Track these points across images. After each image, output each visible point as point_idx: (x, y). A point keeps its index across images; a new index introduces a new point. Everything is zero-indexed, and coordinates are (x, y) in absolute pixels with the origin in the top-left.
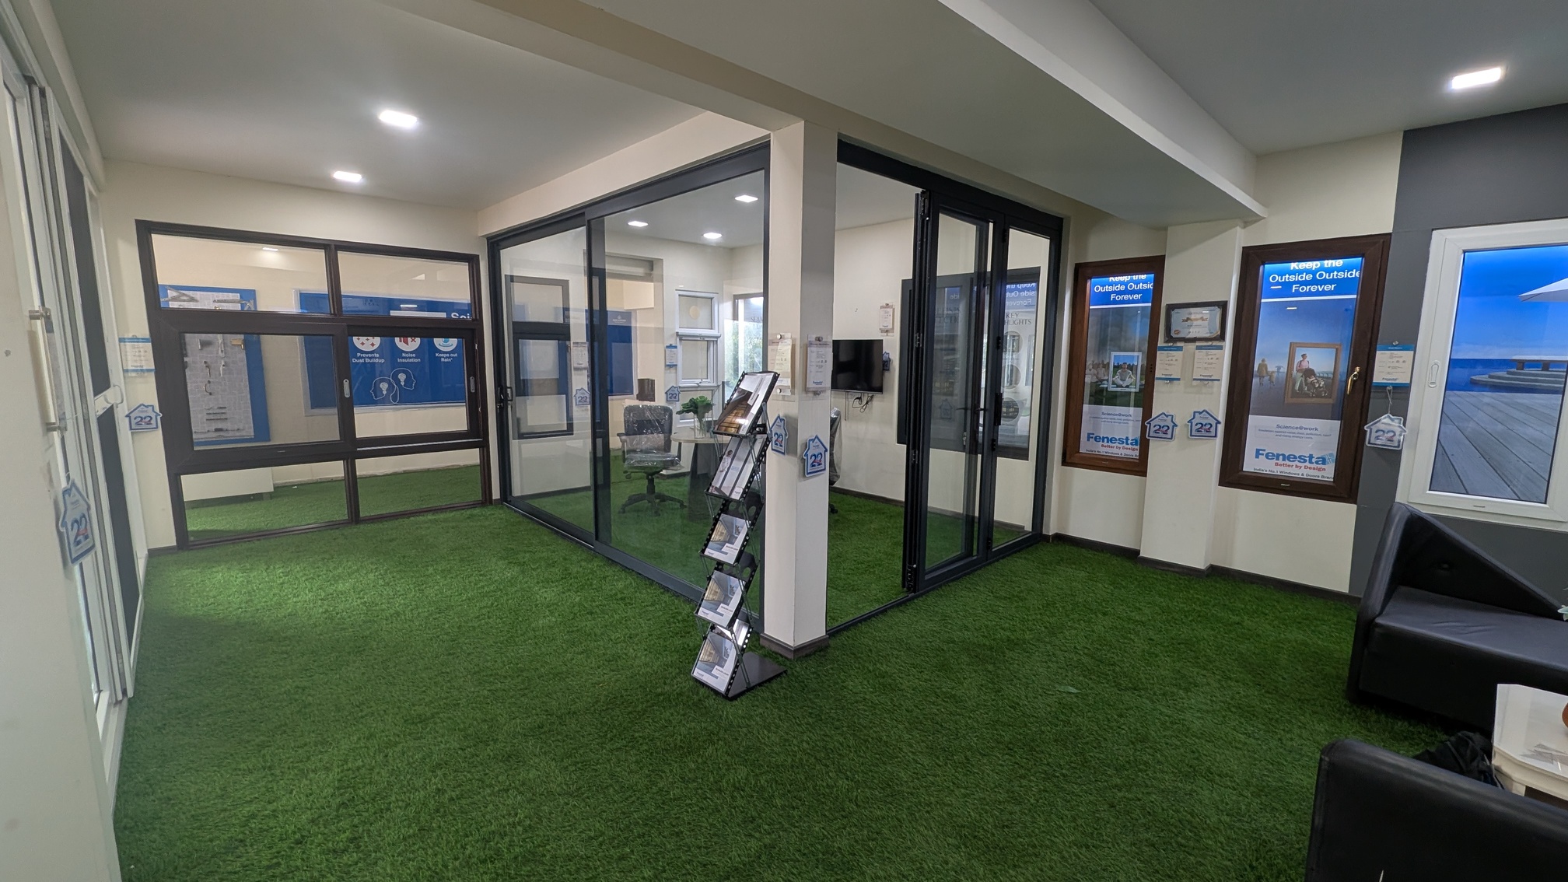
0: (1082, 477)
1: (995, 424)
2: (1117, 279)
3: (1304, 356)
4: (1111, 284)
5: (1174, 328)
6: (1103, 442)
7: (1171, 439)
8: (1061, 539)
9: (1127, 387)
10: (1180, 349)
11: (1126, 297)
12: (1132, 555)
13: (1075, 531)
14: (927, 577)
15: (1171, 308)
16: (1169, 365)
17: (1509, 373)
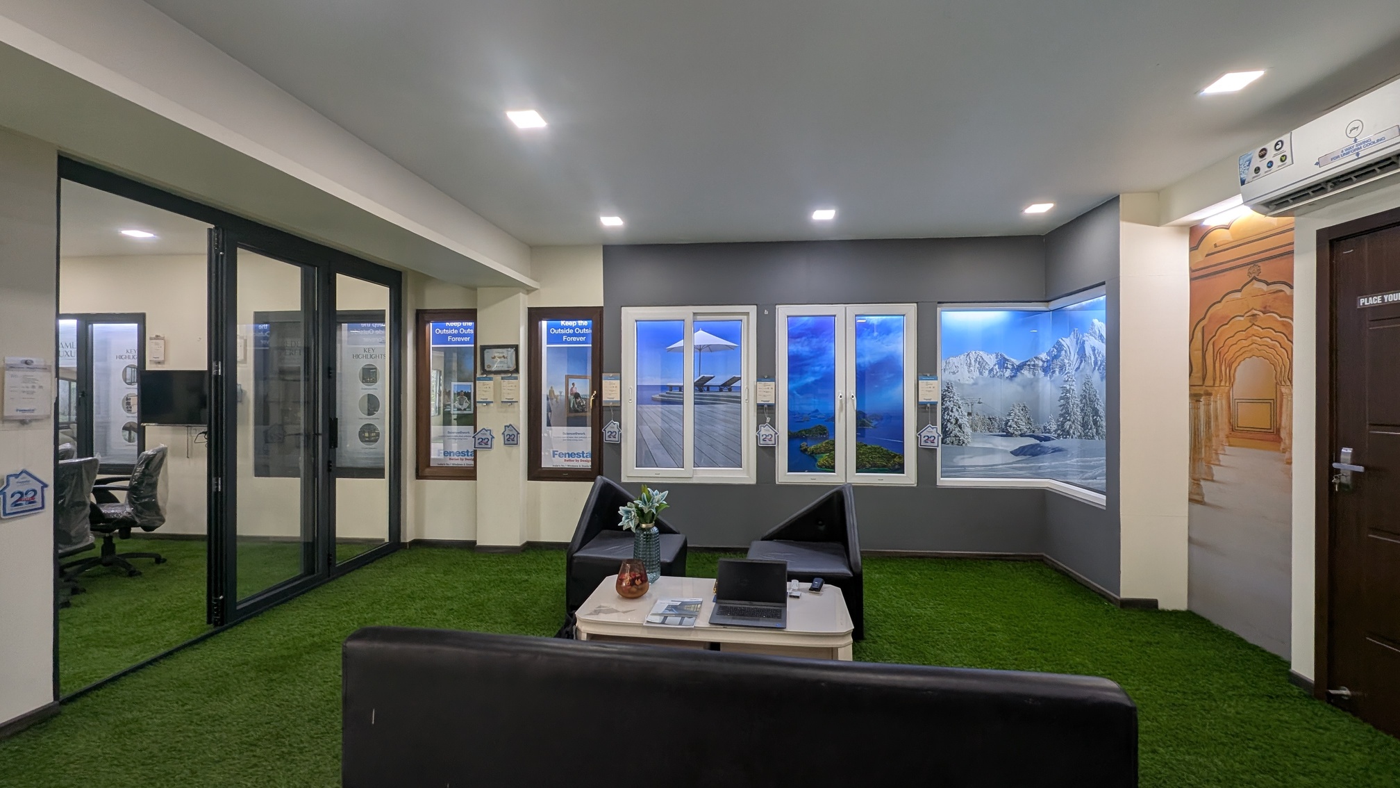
0: (433, 487)
1: (330, 447)
2: (452, 324)
3: (573, 384)
4: (448, 328)
5: (486, 363)
6: (450, 455)
7: (491, 448)
8: (418, 543)
9: (465, 410)
10: (491, 379)
11: (459, 339)
12: (470, 546)
13: (429, 535)
14: (239, 607)
15: (484, 348)
16: (485, 391)
17: (667, 393)
